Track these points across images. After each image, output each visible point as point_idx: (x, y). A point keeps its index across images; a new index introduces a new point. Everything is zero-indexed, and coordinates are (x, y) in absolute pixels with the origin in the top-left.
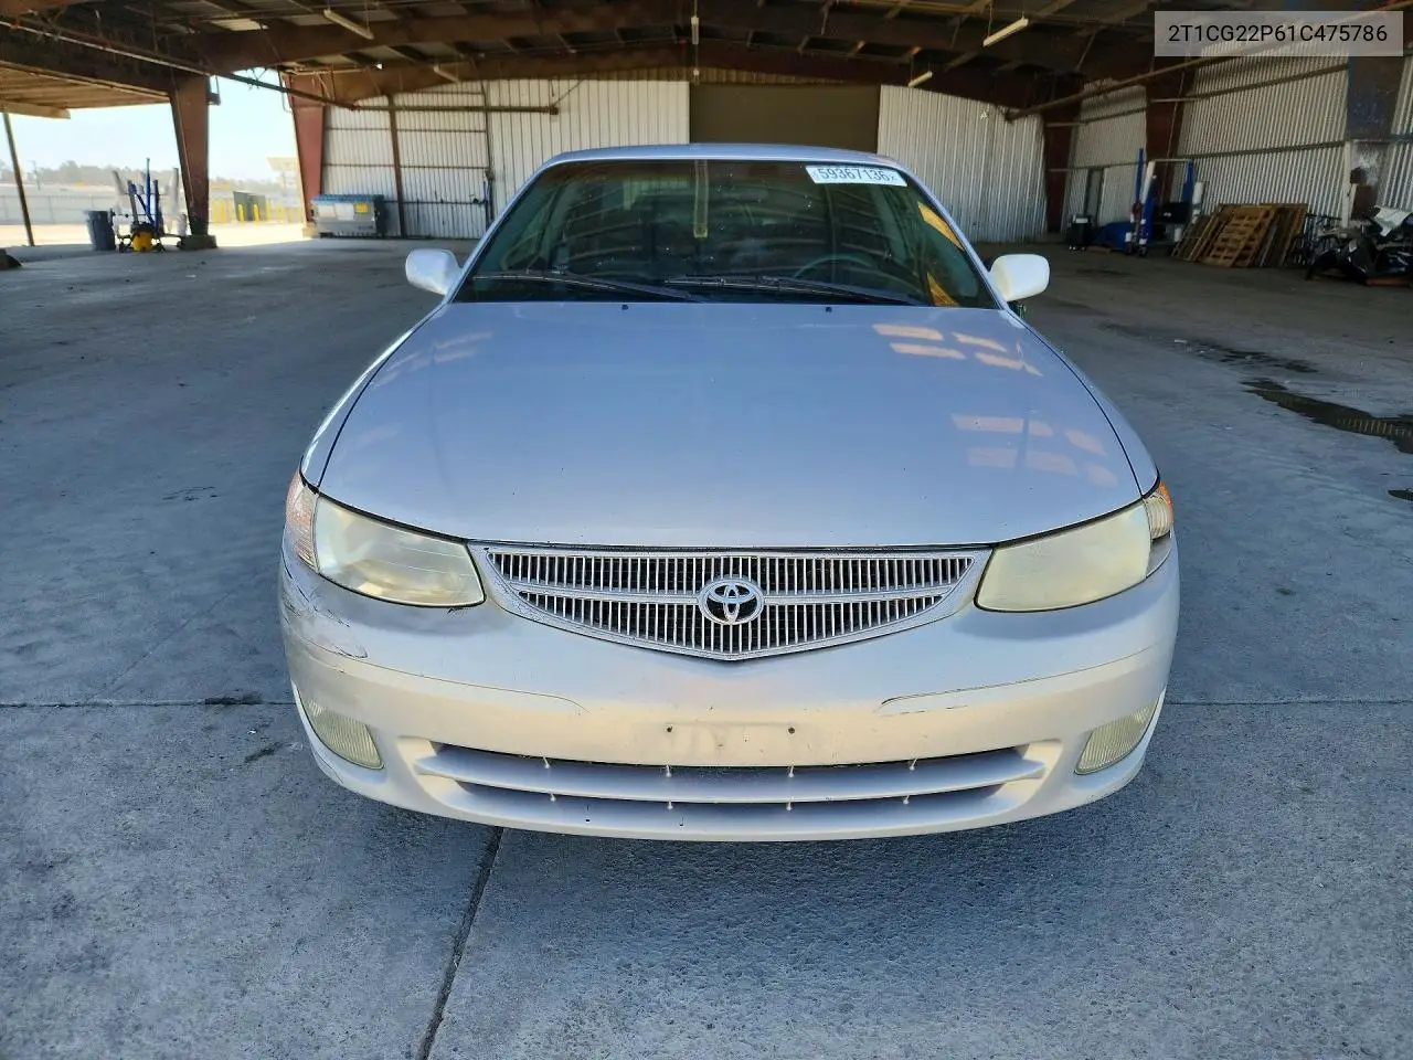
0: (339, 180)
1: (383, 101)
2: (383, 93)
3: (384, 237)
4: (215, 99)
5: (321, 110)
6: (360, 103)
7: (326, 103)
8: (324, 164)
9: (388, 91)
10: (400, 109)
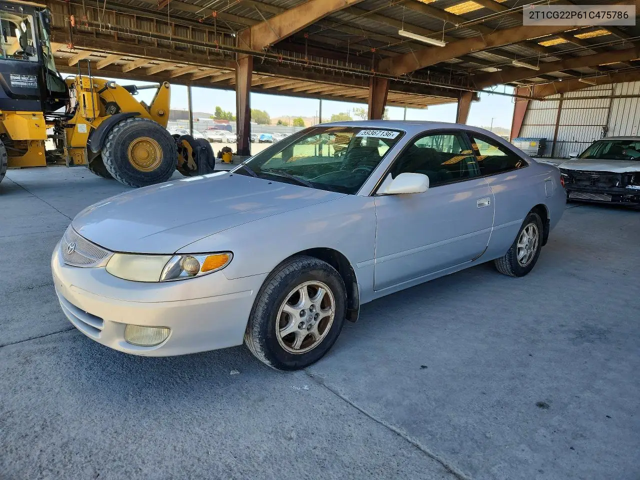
0: (528, 132)
1: (558, 96)
2: (558, 93)
3: (541, 157)
4: (477, 99)
5: (527, 101)
6: (547, 98)
7: (531, 99)
8: (523, 124)
9: (561, 91)
10: (565, 99)
